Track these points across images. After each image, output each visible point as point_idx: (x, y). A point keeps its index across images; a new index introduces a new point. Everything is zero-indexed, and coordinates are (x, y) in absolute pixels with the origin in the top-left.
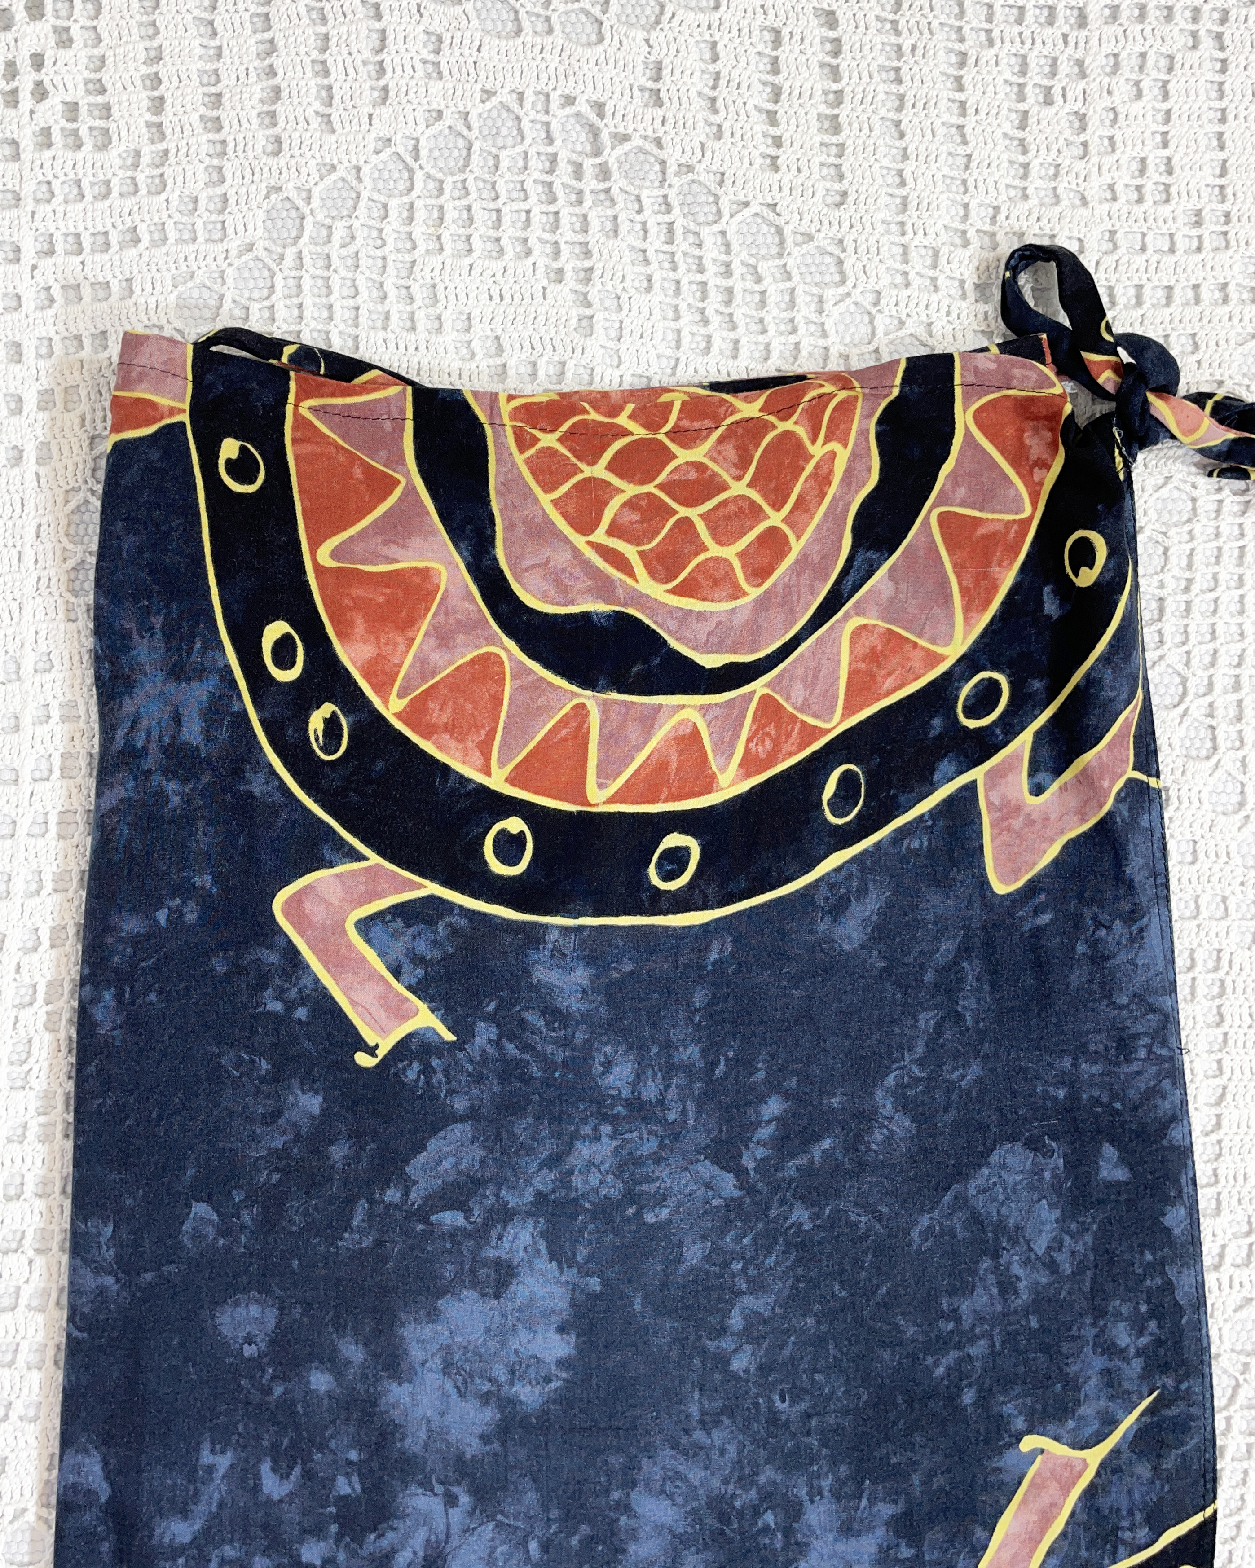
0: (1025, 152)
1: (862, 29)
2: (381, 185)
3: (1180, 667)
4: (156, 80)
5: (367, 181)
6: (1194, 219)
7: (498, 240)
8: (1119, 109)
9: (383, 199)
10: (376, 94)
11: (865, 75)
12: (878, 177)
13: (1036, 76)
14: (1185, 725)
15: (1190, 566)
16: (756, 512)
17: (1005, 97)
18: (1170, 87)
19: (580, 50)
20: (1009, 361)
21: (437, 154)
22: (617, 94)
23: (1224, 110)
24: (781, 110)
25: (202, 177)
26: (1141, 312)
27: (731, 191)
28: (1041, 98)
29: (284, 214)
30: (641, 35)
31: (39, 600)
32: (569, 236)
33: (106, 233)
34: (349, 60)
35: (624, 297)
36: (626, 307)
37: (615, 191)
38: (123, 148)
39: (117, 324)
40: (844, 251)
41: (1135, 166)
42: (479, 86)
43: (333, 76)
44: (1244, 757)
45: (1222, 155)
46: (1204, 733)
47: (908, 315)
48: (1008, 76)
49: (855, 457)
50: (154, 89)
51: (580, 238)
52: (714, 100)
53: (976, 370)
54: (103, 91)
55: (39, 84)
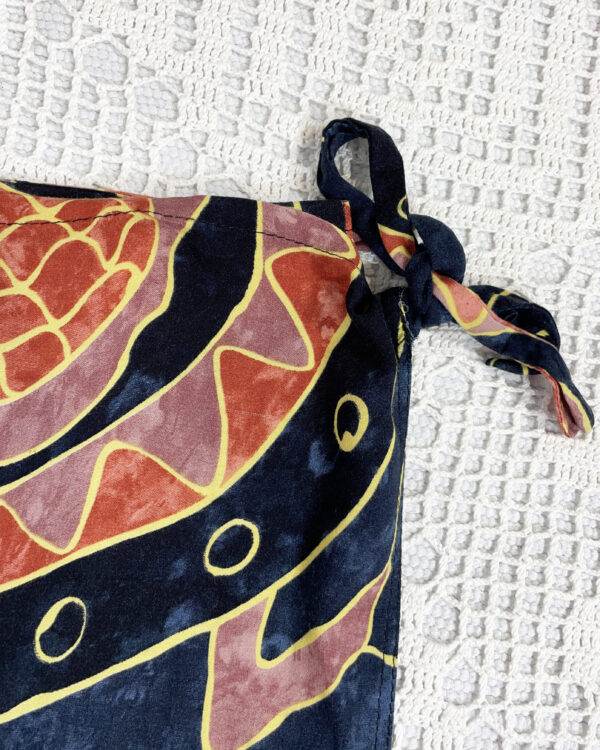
3: (436, 543)
6: (508, 135)
8: (454, 26)
14: (431, 603)
15: (458, 444)
16: (33, 315)
18: (501, 17)
20: (309, 219)
23: (546, 49)
26: (447, 204)
40: (182, 91)
41: (462, 79)
44: (483, 647)
46: (449, 614)
47: (231, 161)
49: (150, 280)
53: (277, 222)
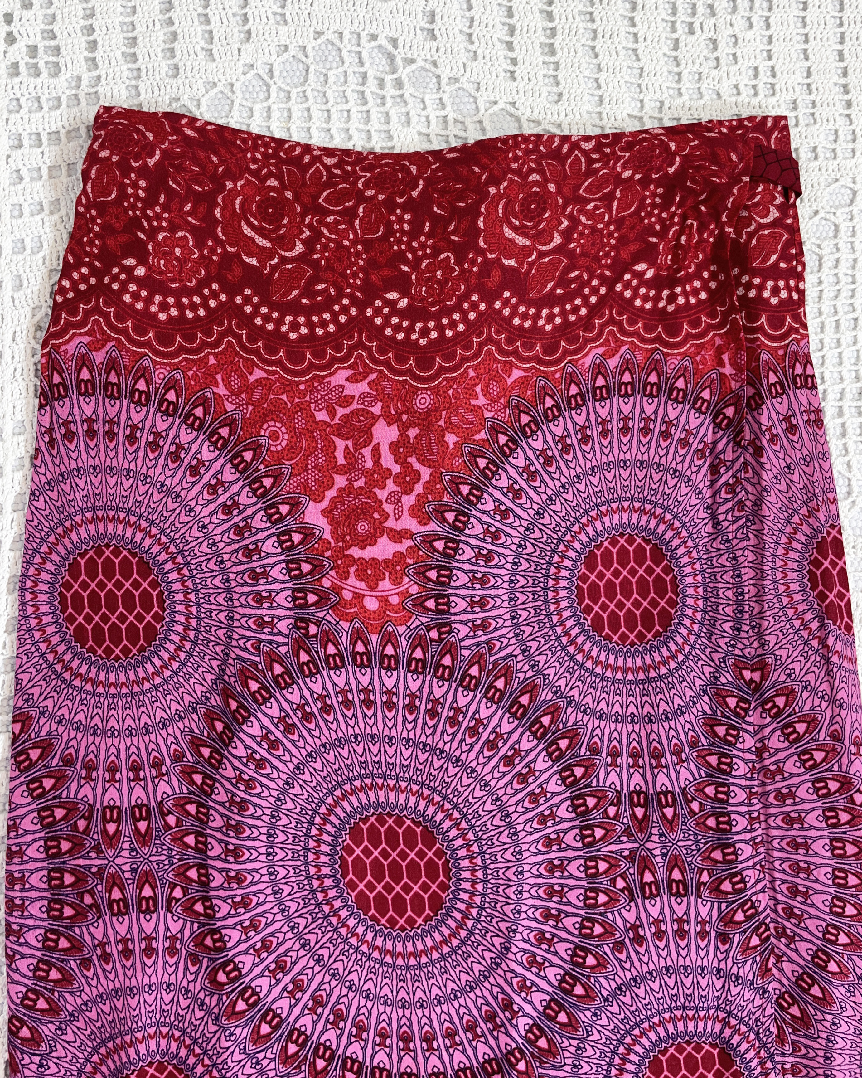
0: (678, 65)
2: (247, 95)
5: (238, 93)
9: (249, 104)
10: (242, 35)
12: (582, 82)
13: (682, 16)
17: (663, 29)
21: (285, 74)
22: (406, 32)
24: (516, 40)
28: (687, 30)
31: (15, 384)
32: (377, 126)
34: (223, 13)
37: (407, 96)
38: (69, 75)
42: (312, 29)
43: (213, 24)
45: (807, 64)
50: (89, 35)
51: (385, 127)
52: (470, 35)
54: (54, 37)
55: (10, 34)
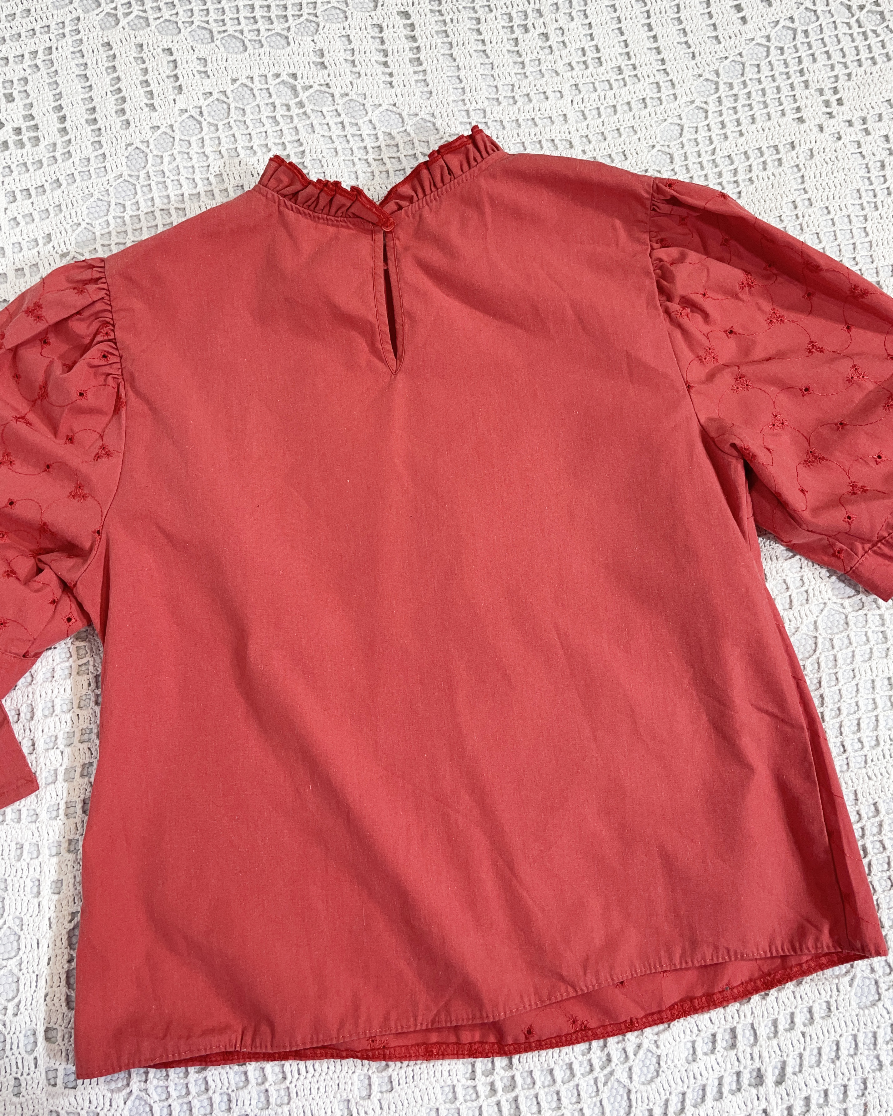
1: (423, 16)
4: (60, 108)
7: (252, 148)
11: (429, 36)
19: (279, 51)
25: (90, 148)
27: (371, 100)
29: (136, 156)
30: (309, 39)
33: (43, 186)
35: (324, 161)
36: (325, 165)
39: (55, 227)
48: (503, 23)
